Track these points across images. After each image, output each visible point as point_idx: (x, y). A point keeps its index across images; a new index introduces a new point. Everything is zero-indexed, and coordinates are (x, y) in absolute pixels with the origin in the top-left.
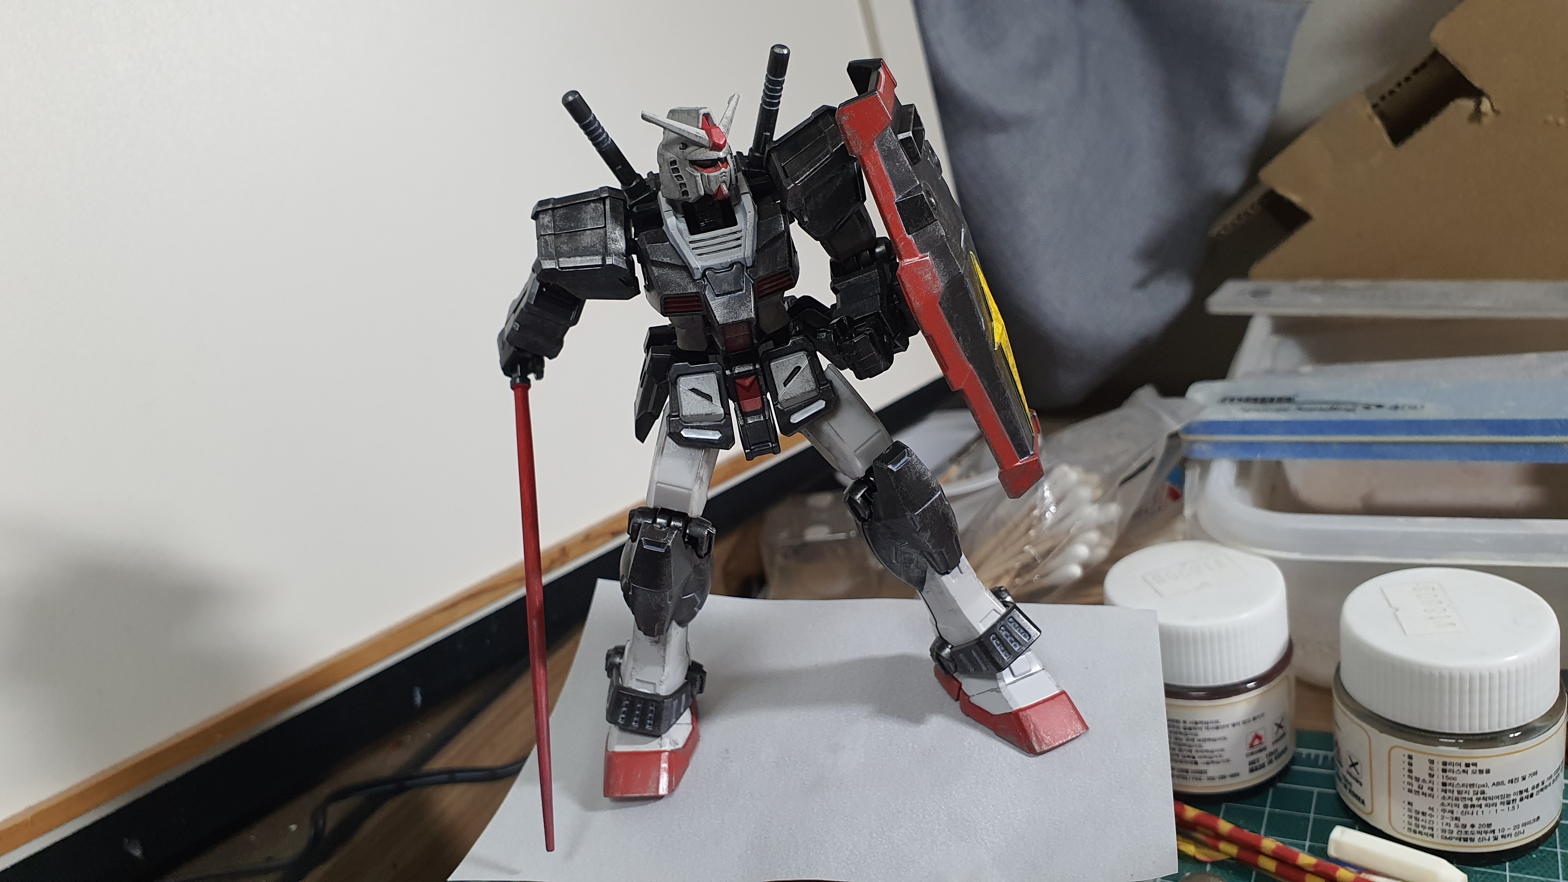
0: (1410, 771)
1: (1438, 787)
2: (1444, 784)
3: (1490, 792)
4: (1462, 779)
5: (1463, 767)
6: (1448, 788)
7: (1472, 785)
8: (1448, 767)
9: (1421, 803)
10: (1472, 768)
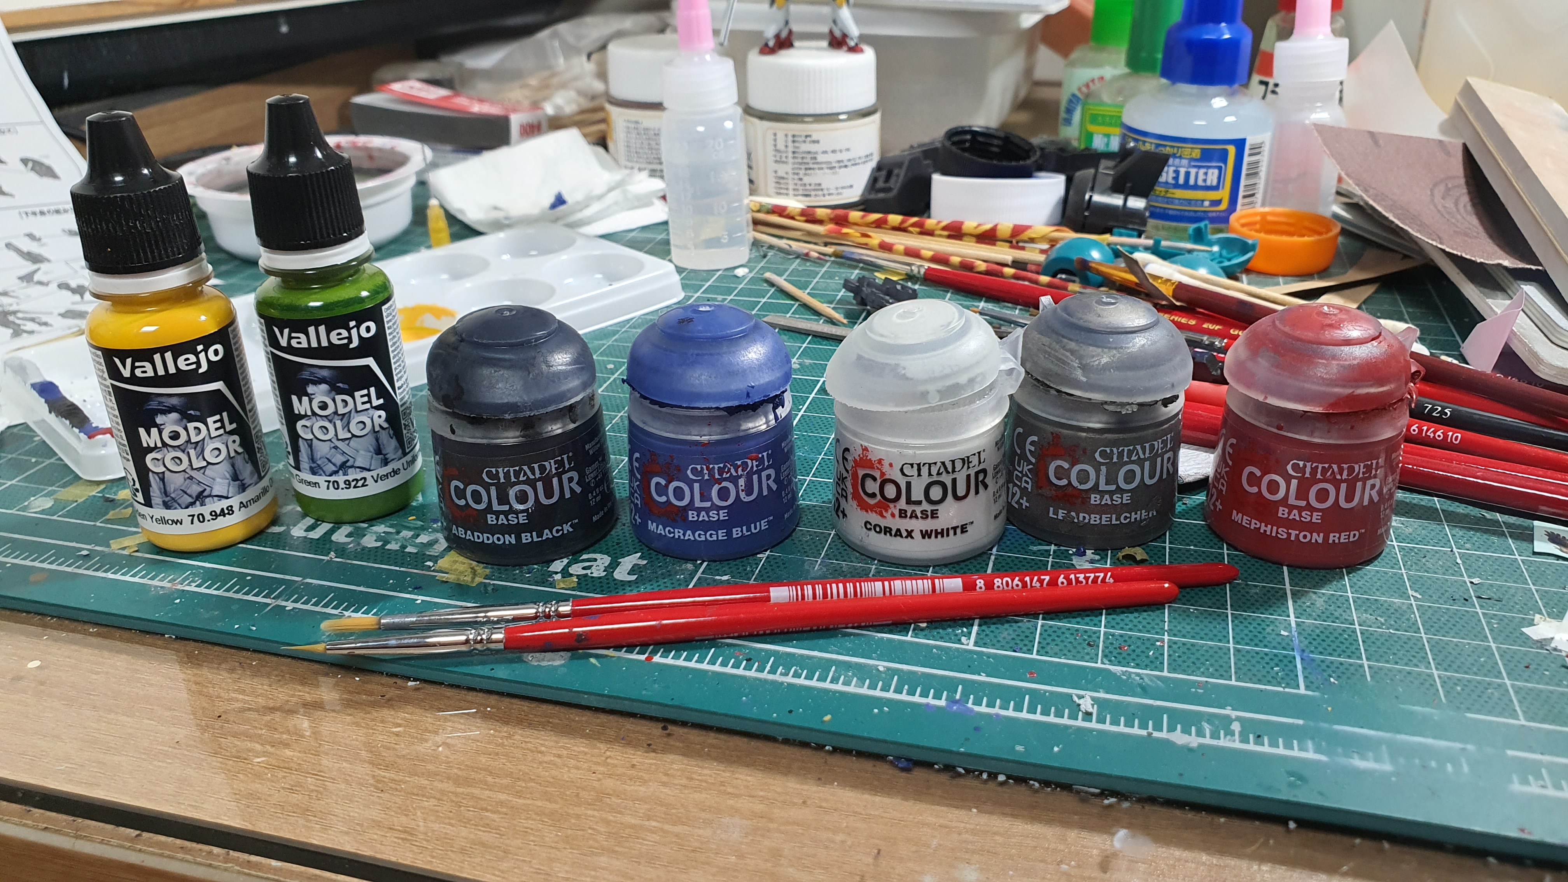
0: (775, 146)
1: (790, 155)
2: (794, 152)
3: (821, 158)
4: (805, 147)
5: (803, 139)
6: (796, 155)
7: (809, 152)
8: (796, 139)
9: (782, 170)
10: (809, 139)
